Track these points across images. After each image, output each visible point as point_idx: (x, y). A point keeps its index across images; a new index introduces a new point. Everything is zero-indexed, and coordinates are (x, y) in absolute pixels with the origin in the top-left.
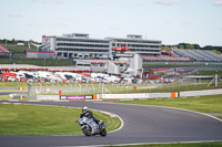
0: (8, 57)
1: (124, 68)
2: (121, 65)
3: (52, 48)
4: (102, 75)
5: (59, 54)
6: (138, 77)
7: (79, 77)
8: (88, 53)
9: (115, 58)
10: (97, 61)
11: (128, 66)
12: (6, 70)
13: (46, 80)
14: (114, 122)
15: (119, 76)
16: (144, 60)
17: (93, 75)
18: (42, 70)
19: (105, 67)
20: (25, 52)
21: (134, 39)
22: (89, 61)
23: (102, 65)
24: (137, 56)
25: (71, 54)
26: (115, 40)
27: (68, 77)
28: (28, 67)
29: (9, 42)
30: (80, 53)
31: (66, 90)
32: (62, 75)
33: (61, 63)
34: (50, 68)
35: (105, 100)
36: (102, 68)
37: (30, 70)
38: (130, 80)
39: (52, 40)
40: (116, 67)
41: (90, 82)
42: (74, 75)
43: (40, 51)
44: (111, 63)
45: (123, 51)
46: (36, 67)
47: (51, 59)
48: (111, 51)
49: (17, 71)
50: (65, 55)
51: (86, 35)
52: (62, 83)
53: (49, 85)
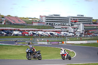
0: (25, 25)
1: (76, 29)
2: (75, 28)
3: (44, 21)
4: (66, 33)
5: (47, 24)
6: (82, 34)
7: (56, 34)
8: (60, 23)
9: (72, 25)
10: (64, 27)
11: (78, 29)
12: (24, 31)
13: (41, 35)
14: (72, 54)
15: (74, 33)
16: (85, 26)
17: (62, 33)
18: (40, 31)
19: (68, 29)
20: (32, 23)
21: (80, 16)
22: (60, 27)
23: (66, 28)
24: (81, 24)
25: (52, 24)
26: (72, 17)
27: (51, 34)
28: (34, 29)
29: (25, 18)
30: (56, 23)
31: (50, 39)
32: (49, 33)
33: (48, 28)
34: (43, 30)
35: (67, 44)
36: (66, 30)
37: (34, 31)
38: (79, 35)
39: (44, 18)
40: (72, 29)
41: (61, 36)
42: (54, 33)
43: (39, 22)
44: (70, 28)
45: (75, 22)
46: (37, 30)
47: (43, 26)
49: (29, 31)
50: (50, 24)
51: (59, 15)
52: (49, 37)
53: (43, 37)
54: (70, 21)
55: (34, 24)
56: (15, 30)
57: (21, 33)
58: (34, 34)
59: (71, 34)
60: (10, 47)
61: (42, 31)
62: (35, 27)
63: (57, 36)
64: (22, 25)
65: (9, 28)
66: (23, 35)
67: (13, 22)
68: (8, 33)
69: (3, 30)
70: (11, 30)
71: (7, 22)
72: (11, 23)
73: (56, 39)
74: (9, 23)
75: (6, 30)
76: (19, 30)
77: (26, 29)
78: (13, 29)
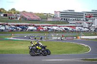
0: (39, 21)
1: (90, 25)
2: (89, 23)
3: (58, 17)
4: (81, 28)
5: (62, 19)
7: (70, 29)
8: (74, 18)
9: (86, 20)
10: (78, 22)
11: (92, 24)
12: (39, 26)
13: (56, 30)
14: (86, 48)
15: (88, 28)
17: (77, 28)
18: (54, 26)
20: (47, 18)
21: (95, 12)
22: (75, 22)
23: (81, 23)
24: (96, 19)
25: (67, 19)
26: (86, 12)
27: (66, 29)
28: (48, 25)
29: (40, 14)
30: (71, 18)
31: (65, 35)
32: (63, 28)
33: (63, 23)
34: (58, 25)
35: (82, 39)
36: (81, 25)
37: (49, 26)
38: (93, 30)
39: (58, 13)
40: (87, 24)
41: (75, 31)
42: (68, 28)
43: (53, 18)
44: (85, 23)
45: (90, 17)
46: (52, 25)
47: (58, 21)
48: (84, 17)
49: (44, 26)
50: (64, 19)
51: (73, 11)
52: (63, 32)
53: (58, 33)
54: (84, 16)
55: (49, 20)
56: (30, 26)
57: (36, 29)
58: (48, 29)
59: (86, 29)
60: (25, 42)
61: (56, 26)
62: (50, 22)
63: (72, 31)
64: (37, 21)
65: (24, 24)
66: (38, 30)
67: (28, 18)
68: (23, 28)
69: (18, 26)
70: (26, 26)
71: (23, 17)
72: (26, 19)
73: (71, 34)
74: (24, 19)
75: (21, 25)
76: (34, 26)
77: (40, 25)
78: (28, 24)
